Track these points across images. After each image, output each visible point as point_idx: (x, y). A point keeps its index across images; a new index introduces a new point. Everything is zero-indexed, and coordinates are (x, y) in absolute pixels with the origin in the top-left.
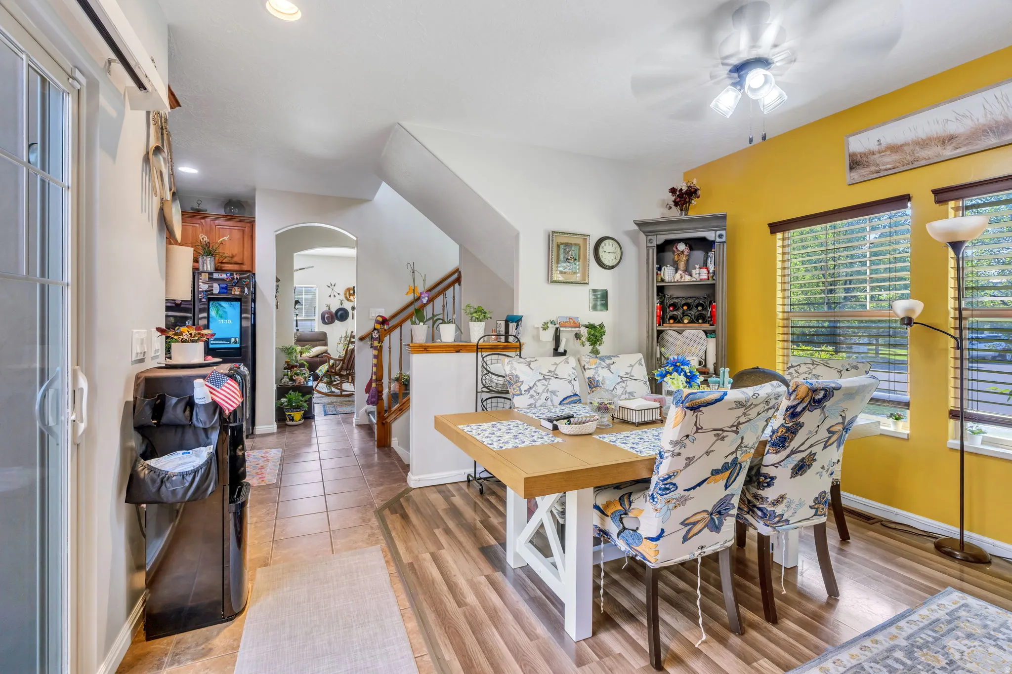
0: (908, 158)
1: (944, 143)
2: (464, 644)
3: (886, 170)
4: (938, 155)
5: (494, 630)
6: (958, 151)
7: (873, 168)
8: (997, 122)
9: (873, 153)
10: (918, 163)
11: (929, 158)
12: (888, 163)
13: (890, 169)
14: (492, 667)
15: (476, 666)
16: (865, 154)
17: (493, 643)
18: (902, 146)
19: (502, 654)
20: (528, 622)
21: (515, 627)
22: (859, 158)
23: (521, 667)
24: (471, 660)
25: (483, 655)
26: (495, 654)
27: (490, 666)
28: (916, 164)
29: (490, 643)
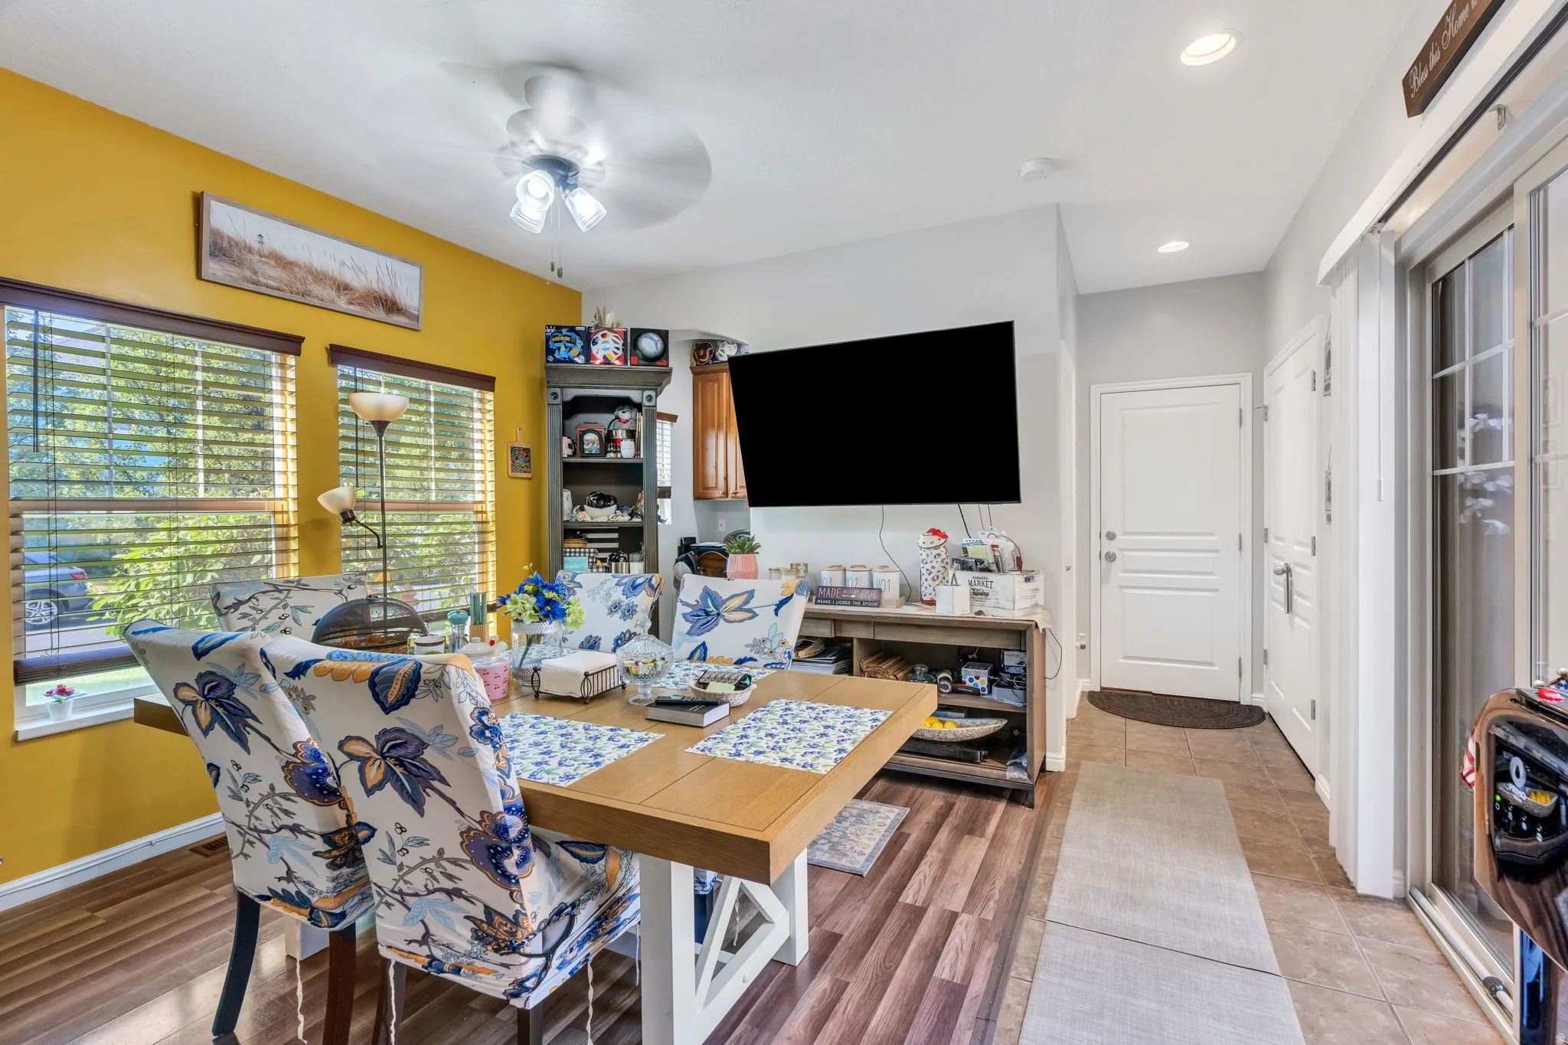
0: (298, 285)
1: (338, 289)
2: (930, 1037)
3: (267, 286)
4: (332, 302)
5: (873, 1024)
6: (352, 307)
7: (248, 274)
8: (386, 295)
9: (250, 251)
10: (309, 298)
11: (322, 300)
12: (270, 278)
13: (273, 288)
14: (925, 990)
15: (942, 1003)
16: (237, 244)
17: (894, 1011)
18: (291, 263)
19: (899, 992)
20: (819, 1004)
21: (842, 1009)
22: (225, 244)
23: (896, 969)
24: (942, 1012)
25: (921, 1007)
26: (905, 999)
27: (927, 992)
28: (308, 300)
29: (897, 1013)
